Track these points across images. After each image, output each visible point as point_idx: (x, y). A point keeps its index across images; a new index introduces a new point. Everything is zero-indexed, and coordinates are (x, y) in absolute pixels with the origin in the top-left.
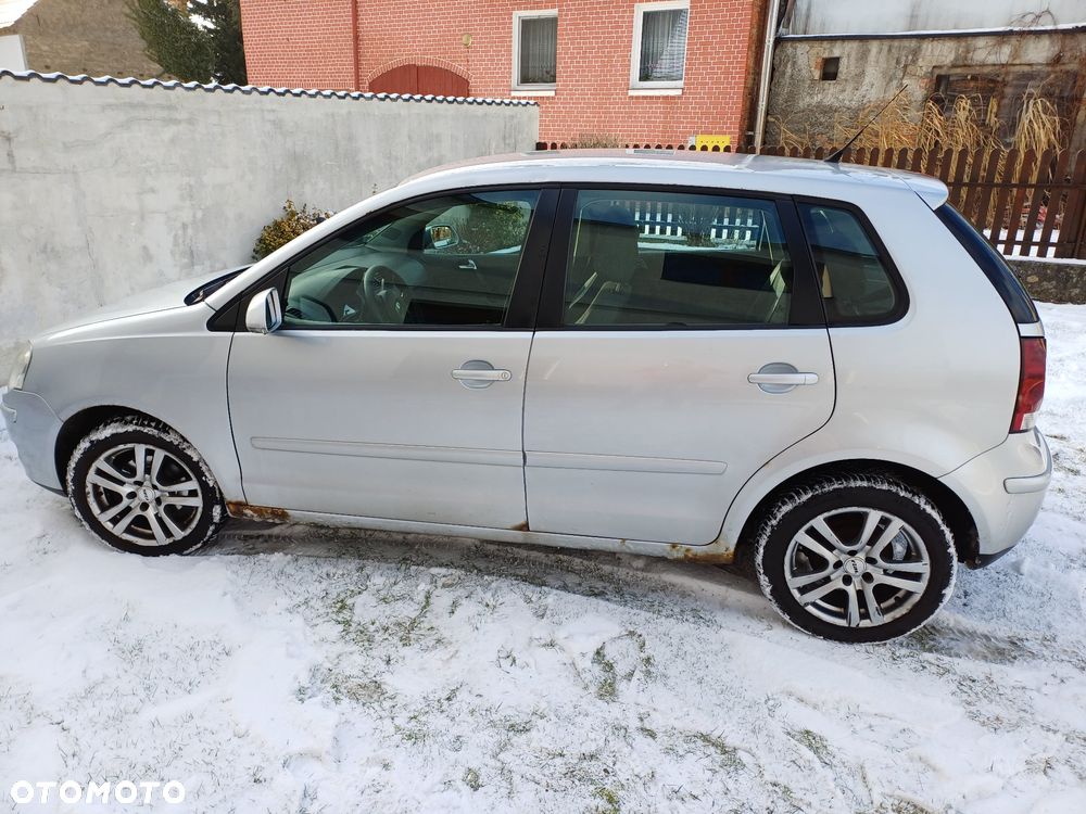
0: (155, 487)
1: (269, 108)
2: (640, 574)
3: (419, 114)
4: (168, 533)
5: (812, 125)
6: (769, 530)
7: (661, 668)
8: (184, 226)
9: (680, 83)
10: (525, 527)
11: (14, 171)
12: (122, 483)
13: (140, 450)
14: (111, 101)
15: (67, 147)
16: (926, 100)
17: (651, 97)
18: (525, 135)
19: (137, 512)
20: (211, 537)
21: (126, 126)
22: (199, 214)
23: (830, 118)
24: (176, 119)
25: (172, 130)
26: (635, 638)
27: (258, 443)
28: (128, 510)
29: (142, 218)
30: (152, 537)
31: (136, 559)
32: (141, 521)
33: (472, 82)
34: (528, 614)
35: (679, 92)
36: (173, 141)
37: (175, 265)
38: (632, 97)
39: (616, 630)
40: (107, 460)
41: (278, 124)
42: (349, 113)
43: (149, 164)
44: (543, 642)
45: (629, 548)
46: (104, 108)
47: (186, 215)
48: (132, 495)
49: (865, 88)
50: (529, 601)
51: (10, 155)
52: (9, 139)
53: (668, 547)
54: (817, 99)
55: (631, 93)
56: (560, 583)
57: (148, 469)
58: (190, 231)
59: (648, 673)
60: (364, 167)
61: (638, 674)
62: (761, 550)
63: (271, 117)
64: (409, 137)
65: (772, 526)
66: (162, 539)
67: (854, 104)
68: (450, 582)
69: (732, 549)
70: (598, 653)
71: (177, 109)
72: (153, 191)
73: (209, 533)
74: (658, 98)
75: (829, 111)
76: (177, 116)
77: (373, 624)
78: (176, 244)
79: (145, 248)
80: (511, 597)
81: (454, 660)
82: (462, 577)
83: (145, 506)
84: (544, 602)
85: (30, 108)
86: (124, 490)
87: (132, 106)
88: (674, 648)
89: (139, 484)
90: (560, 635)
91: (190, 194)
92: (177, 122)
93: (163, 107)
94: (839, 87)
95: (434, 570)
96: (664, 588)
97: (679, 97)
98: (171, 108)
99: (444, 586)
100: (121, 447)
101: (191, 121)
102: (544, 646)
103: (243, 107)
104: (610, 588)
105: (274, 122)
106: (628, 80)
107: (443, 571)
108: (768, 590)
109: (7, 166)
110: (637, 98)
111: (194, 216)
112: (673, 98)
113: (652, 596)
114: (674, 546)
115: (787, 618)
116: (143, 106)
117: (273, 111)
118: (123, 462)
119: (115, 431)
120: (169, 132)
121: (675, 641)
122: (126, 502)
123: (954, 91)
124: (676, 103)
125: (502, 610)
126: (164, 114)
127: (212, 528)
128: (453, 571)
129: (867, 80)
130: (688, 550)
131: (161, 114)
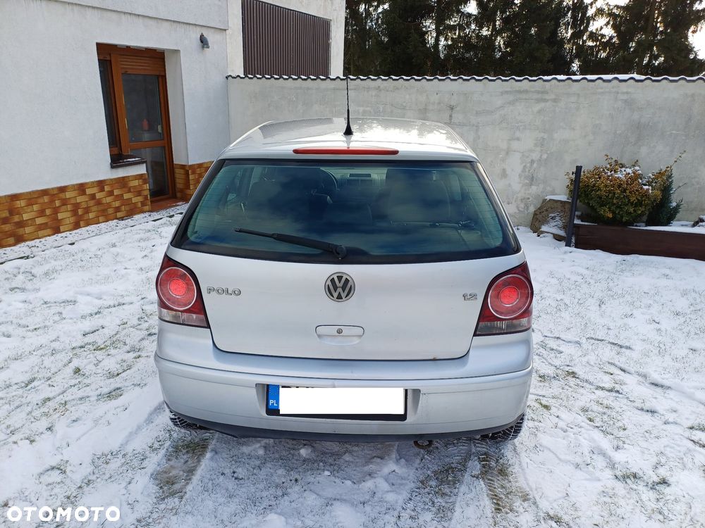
1: (625, 90)
8: (532, 162)
11: (450, 124)
14: (509, 89)
15: (478, 113)
21: (512, 103)
22: (545, 156)
24: (545, 99)
25: (542, 105)
29: (507, 153)
36: (539, 112)
37: (520, 183)
41: (629, 103)
43: (520, 124)
46: (502, 93)
47: (535, 156)
51: (451, 116)
52: (452, 109)
58: (535, 165)
63: (625, 97)
71: (548, 93)
72: (518, 139)
76: (547, 97)
78: (524, 171)
79: (504, 170)
85: (466, 94)
87: (520, 92)
91: (541, 143)
92: (545, 101)
93: (538, 92)
98: (544, 92)
101: (555, 101)
103: (600, 90)
105: (626, 101)
109: (448, 121)
111: (541, 157)
116: (526, 91)
117: (627, 93)
120: (537, 107)
126: (539, 96)
131: (536, 96)
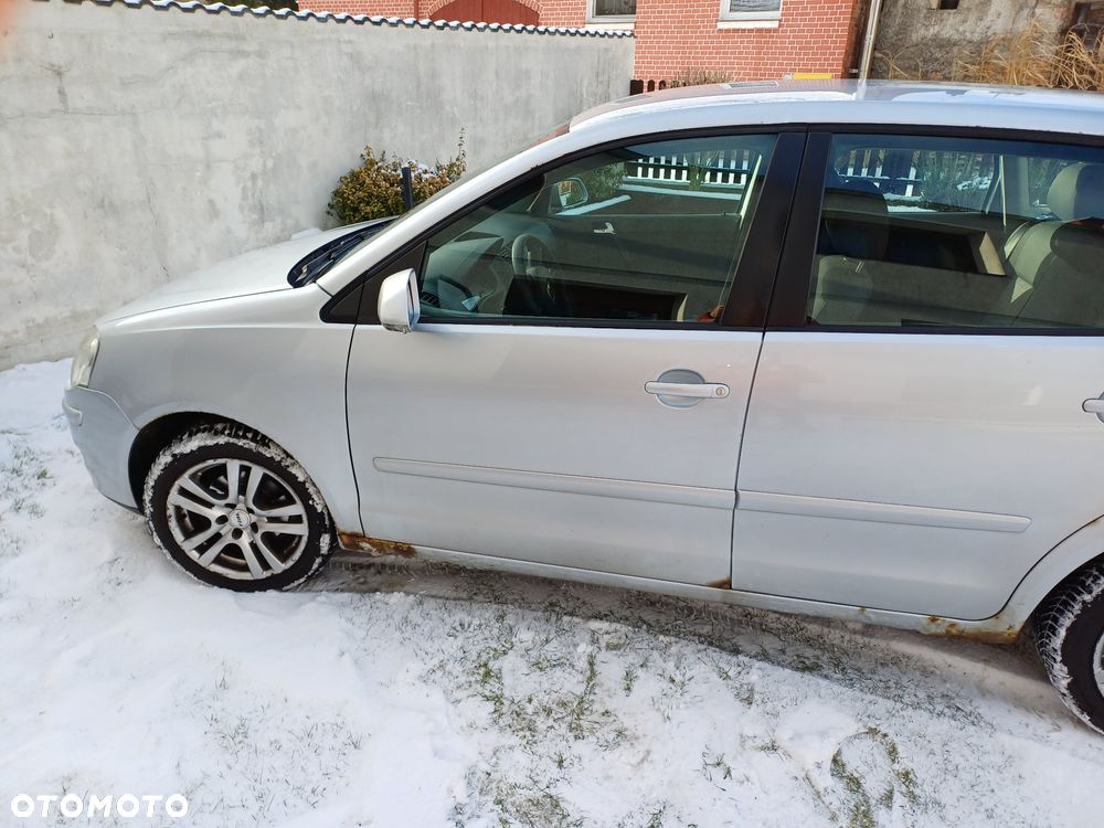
0: (250, 511)
2: (860, 639)
3: (507, 47)
4: (265, 565)
5: (925, 61)
6: (1077, 608)
7: (928, 789)
8: (254, 177)
9: (777, 14)
10: (726, 584)
11: (66, 111)
12: (210, 505)
13: (233, 467)
14: (174, 29)
15: (125, 84)
16: (1063, 32)
17: (743, 31)
18: (619, 71)
19: (228, 539)
20: (317, 569)
21: (189, 58)
22: (270, 163)
23: (947, 53)
24: (244, 51)
25: (241, 64)
26: (878, 738)
27: (379, 463)
28: (217, 537)
29: (208, 166)
30: (245, 568)
31: (226, 595)
32: (234, 550)
33: (542, 14)
34: (730, 696)
35: (775, 25)
36: (241, 77)
37: (244, 222)
38: (721, 31)
39: (853, 727)
40: (193, 477)
41: (355, 58)
42: (433, 45)
43: (214, 104)
44: (759, 743)
45: (870, 618)
46: (165, 37)
47: (255, 164)
48: (223, 520)
49: (990, 18)
50: (725, 676)
51: (61, 92)
52: (59, 74)
53: (924, 619)
54: (932, 31)
55: (721, 25)
56: (758, 649)
57: (242, 489)
58: (260, 183)
59: (913, 798)
60: (447, 108)
61: (898, 799)
62: (1062, 633)
63: (347, 49)
64: (497, 74)
65: (1084, 602)
66: (257, 572)
67: (976, 37)
68: (615, 641)
69: (1018, 627)
70: (835, 761)
71: (244, 39)
72: (219, 135)
73: (315, 566)
74: (751, 31)
75: (945, 44)
76: (245, 47)
77: (530, 701)
78: (245, 198)
79: (211, 202)
80: (702, 668)
81: (645, 764)
82: (630, 635)
83: (237, 533)
84: (746, 679)
85: (83, 37)
86: (214, 514)
87: (198, 35)
88: (939, 758)
89: (232, 506)
90: (783, 736)
91: (259, 139)
92: (245, 54)
93: (229, 37)
94: (960, 17)
95: (595, 625)
96: (896, 661)
97: (775, 30)
98: (239, 37)
99: (609, 647)
100: (211, 462)
101: (261, 54)
102: (763, 748)
103: (318, 37)
104: (825, 658)
105: (351, 56)
106: (718, 10)
107: (604, 625)
108: (1064, 683)
109: (59, 106)
110: (728, 31)
111: (265, 166)
112: (768, 30)
113: (883, 673)
114: (934, 619)
115: (1086, 718)
116: (208, 35)
117: (350, 42)
118: (212, 480)
119: (202, 444)
120: (237, 66)
121: (937, 747)
122: (215, 528)
123: (1095, 21)
124: (772, 37)
125: (691, 686)
126: (232, 45)
127: (318, 560)
128: (616, 626)
129: (993, 9)
130: (953, 625)
131: (228, 45)
